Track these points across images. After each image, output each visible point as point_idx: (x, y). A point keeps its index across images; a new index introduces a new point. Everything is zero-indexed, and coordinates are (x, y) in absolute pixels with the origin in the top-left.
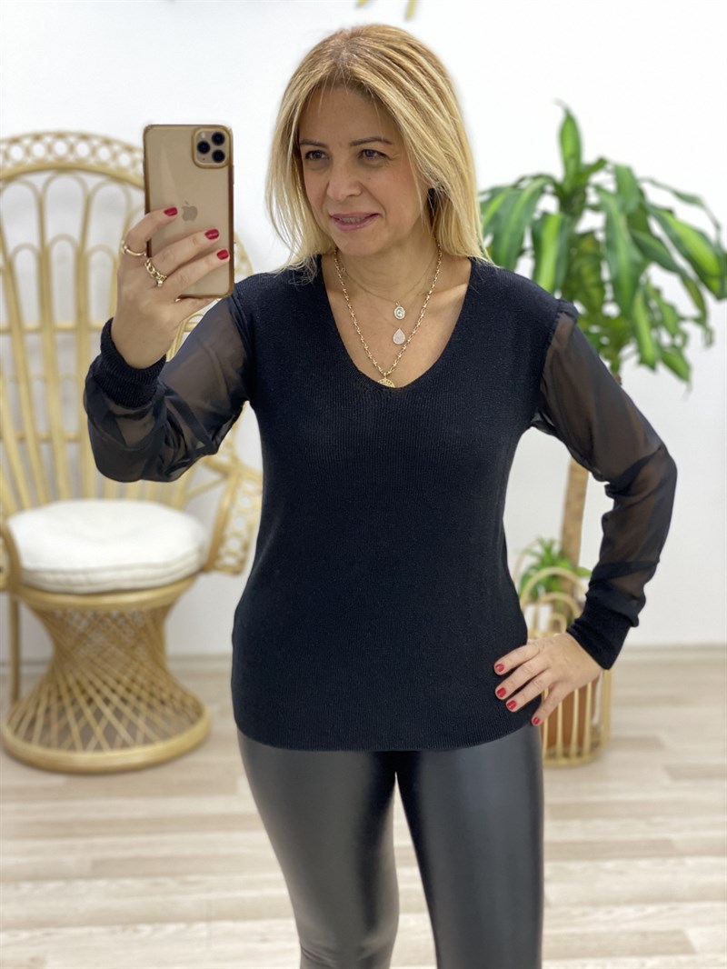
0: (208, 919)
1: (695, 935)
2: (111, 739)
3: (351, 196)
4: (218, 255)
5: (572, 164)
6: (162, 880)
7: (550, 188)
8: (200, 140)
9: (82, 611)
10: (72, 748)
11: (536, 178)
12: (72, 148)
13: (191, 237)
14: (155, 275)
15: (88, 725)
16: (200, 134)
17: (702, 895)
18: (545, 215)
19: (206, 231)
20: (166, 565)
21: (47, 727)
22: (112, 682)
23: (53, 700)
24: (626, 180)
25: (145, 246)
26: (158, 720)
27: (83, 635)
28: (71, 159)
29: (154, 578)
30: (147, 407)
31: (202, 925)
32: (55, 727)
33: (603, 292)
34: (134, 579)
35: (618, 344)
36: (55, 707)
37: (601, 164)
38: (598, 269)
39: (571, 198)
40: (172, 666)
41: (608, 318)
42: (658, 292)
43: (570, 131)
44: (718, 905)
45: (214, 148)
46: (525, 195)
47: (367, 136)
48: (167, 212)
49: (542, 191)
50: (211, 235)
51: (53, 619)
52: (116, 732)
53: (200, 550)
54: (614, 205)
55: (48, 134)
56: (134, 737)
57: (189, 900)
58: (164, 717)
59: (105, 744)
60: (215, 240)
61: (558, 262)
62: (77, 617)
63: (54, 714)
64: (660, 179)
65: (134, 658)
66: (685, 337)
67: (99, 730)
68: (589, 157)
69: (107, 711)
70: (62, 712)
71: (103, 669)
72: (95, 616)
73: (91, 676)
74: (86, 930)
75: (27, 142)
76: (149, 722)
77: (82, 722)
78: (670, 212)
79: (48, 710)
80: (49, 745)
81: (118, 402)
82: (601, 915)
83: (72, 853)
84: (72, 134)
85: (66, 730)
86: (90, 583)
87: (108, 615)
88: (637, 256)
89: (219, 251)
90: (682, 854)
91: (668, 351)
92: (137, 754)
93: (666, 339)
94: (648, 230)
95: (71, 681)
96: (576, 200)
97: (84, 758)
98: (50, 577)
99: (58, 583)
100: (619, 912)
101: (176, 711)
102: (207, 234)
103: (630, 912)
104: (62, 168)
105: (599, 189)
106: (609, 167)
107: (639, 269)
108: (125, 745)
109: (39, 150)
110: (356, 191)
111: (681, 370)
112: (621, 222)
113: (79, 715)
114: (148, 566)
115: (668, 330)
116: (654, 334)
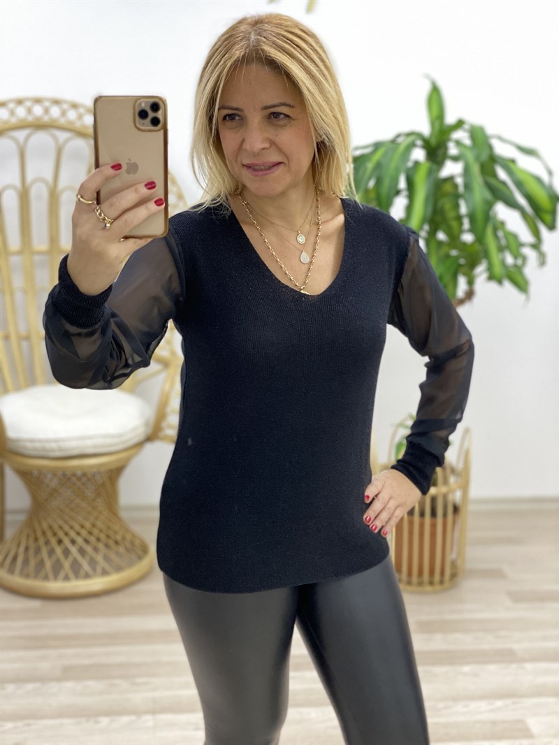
0: (153, 712)
1: (534, 724)
2: (77, 571)
3: (263, 149)
4: (156, 202)
5: (437, 124)
6: (117, 682)
7: (419, 142)
8: (140, 109)
9: (54, 472)
10: (46, 578)
11: (409, 135)
12: (47, 111)
13: (133, 188)
14: (104, 219)
15: (58, 561)
16: (140, 104)
17: (540, 692)
18: (417, 163)
19: (146, 183)
20: (120, 436)
21: (26, 562)
22: (77, 527)
23: (31, 542)
24: (479, 137)
25: (96, 195)
26: (113, 556)
27: (55, 490)
28: (46, 119)
29: (110, 446)
30: (97, 327)
31: (148, 717)
32: (33, 563)
33: (461, 224)
34: (95, 447)
35: (473, 264)
36: (32, 546)
37: (460, 124)
38: (457, 206)
39: (436, 151)
40: (123, 514)
41: (464, 244)
42: (503, 224)
43: (435, 98)
44: (551, 700)
45: (151, 115)
46: (402, 148)
47: (276, 102)
48: (113, 167)
49: (413, 145)
50: (150, 186)
51: (31, 478)
52: (80, 566)
53: (147, 424)
54: (470, 156)
55: (28, 99)
56: (94, 570)
57: (139, 698)
58: (117, 553)
59: (71, 575)
60: (152, 191)
61: (427, 200)
62: (49, 476)
63: (31, 553)
64: (506, 135)
65: (94, 508)
66: (524, 259)
67: (67, 564)
68: (450, 119)
69: (74, 550)
70: (38, 550)
71: (70, 517)
72: (64, 475)
73: (61, 522)
74: (58, 721)
75: (11, 105)
76: (106, 558)
77: (54, 558)
78: (513, 161)
79: (27, 549)
80: (27, 576)
81: (73, 323)
82: (460, 707)
83: (46, 662)
84: (47, 99)
85: (41, 564)
86: (60, 450)
87: (74, 475)
88: (488, 195)
89: (156, 199)
90: (523, 660)
91: (511, 270)
92: (97, 583)
93: (510, 260)
94: (495, 175)
95: (45, 525)
96: (440, 152)
97: (55, 586)
98: (29, 445)
99: (36, 449)
100: (474, 705)
101: (127, 550)
102: (146, 185)
103: (483, 705)
104: (39, 126)
105: (458, 143)
106: (466, 127)
107: (489, 206)
108: (87, 576)
109: (21, 112)
110: (266, 145)
111: (521, 285)
112: (476, 169)
113: (51, 552)
114: (106, 436)
115: (511, 252)
116: (500, 256)
